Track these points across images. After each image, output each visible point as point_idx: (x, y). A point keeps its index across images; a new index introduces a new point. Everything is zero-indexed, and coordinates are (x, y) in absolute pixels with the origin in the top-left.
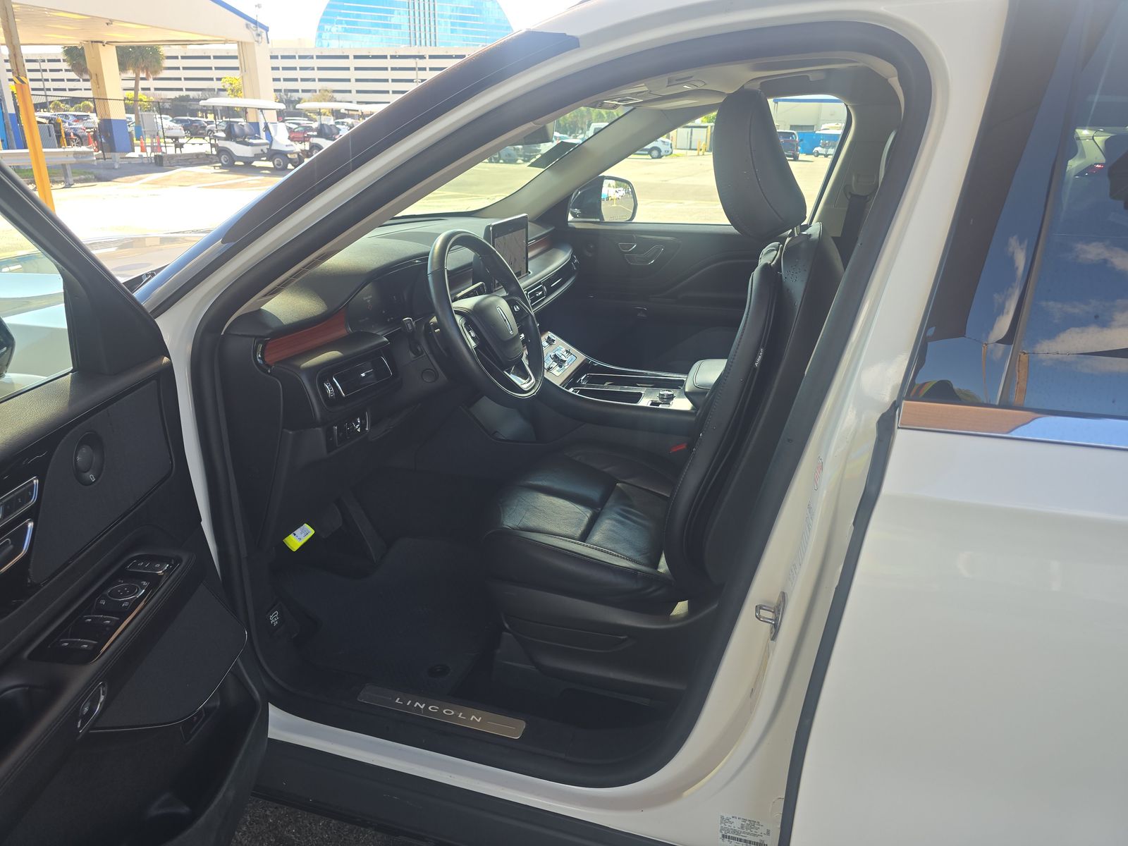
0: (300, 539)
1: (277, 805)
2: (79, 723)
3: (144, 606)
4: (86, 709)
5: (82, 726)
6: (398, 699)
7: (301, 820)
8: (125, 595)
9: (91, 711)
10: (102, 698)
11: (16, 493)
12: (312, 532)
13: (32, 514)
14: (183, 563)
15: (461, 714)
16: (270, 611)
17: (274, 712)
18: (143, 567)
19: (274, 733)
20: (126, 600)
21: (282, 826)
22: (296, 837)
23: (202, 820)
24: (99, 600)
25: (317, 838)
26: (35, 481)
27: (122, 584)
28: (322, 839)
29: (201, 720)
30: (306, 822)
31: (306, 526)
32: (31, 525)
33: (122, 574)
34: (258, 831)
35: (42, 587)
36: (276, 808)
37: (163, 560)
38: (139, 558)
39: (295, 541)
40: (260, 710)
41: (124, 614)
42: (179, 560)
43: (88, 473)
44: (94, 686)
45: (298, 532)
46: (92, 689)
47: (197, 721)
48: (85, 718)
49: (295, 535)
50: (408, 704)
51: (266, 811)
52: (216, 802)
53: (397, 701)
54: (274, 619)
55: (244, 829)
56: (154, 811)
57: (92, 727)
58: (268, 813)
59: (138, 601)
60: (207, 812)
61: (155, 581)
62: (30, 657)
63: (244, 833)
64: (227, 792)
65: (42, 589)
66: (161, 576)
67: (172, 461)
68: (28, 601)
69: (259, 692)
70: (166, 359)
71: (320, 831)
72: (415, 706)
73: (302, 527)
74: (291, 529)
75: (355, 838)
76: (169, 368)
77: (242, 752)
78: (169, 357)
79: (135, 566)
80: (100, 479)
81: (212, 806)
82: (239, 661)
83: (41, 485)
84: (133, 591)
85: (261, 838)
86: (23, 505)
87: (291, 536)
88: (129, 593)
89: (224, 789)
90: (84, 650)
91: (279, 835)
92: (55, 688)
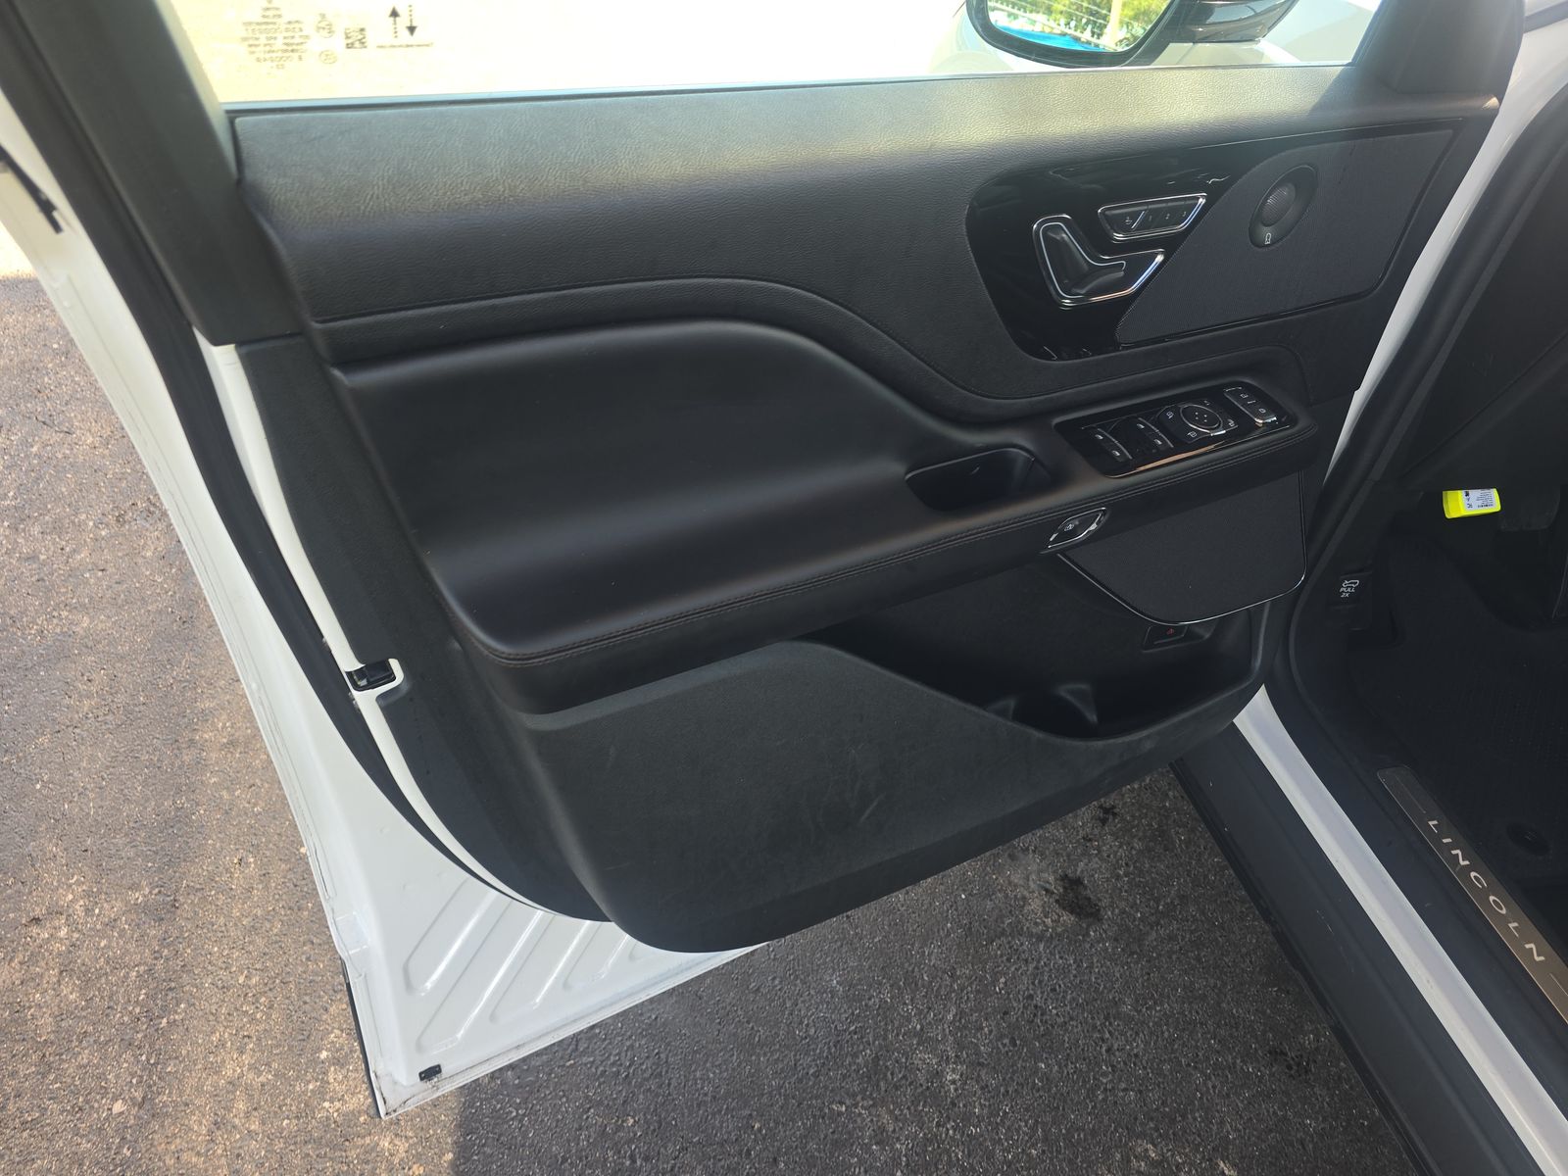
0: (1470, 506)
1: (1186, 796)
2: (1054, 536)
3: (1211, 452)
4: (1071, 527)
5: (1055, 541)
6: (1435, 822)
7: (1198, 834)
8: (1199, 423)
9: (1074, 533)
10: (1093, 527)
11: (1170, 204)
12: (1497, 507)
13: (1170, 245)
14: (1296, 428)
15: (1516, 924)
16: (1350, 575)
17: (1261, 699)
18: (1243, 402)
19: (1243, 721)
20: (1196, 430)
21: (1174, 821)
22: (1180, 846)
23: (1099, 744)
24: (1167, 410)
25: (1201, 870)
26: (1201, 200)
27: (1205, 407)
28: (1206, 877)
29: (1178, 637)
30: (1202, 843)
31: (1494, 493)
32: (1160, 258)
33: (1215, 395)
34: (1148, 802)
35: (1119, 350)
36: (1182, 797)
37: (1274, 407)
38: (1248, 388)
39: (1460, 504)
40: (1248, 683)
41: (1182, 445)
42: (1293, 421)
43: (1265, 228)
44: (1095, 507)
45: (1475, 494)
46: (1090, 508)
47: (1171, 636)
48: (1065, 535)
49: (1467, 495)
50: (1445, 841)
51: (1169, 789)
52: (1127, 739)
53: (1431, 823)
54: (1348, 587)
55: (1136, 786)
56: (1064, 691)
57: (1063, 552)
58: (1171, 793)
59: (1208, 440)
60: (1111, 741)
61: (1246, 427)
62: (1058, 425)
63: (1132, 790)
64: (1145, 738)
65: (1118, 353)
66: (1256, 427)
67: (1383, 277)
68: (1096, 357)
69: (1262, 662)
70: (1494, 101)
71: (1210, 866)
72: (1454, 852)
73: (1486, 491)
74: (1467, 484)
75: (1242, 912)
76: (1487, 120)
77: (1193, 711)
78: (1500, 101)
79: (1236, 394)
80: (1277, 245)
81: (1120, 740)
82: (1268, 605)
83: (1205, 208)
84: (1212, 423)
85: (1145, 811)
86: (1167, 225)
87: (1461, 494)
88: (1205, 424)
89: (1145, 733)
90: (1113, 457)
91: (1165, 828)
92: (1057, 479)
